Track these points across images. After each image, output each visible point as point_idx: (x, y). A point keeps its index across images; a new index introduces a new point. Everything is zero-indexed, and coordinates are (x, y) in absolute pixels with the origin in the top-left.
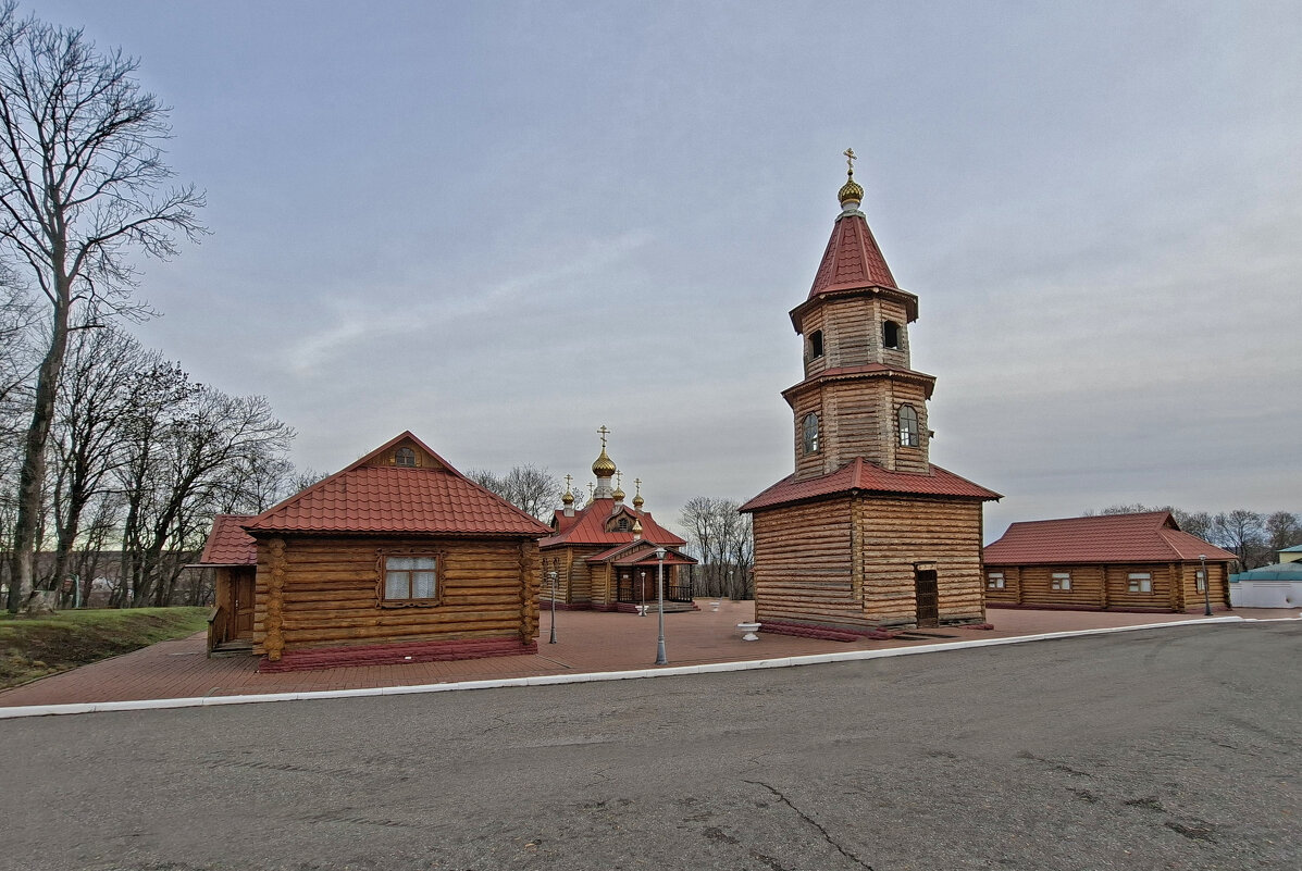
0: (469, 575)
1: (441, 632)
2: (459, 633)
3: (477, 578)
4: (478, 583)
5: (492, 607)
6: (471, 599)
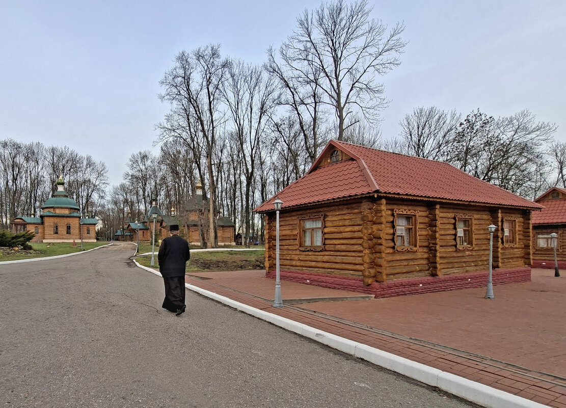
0: (336, 230)
1: (324, 268)
2: (333, 270)
3: (341, 232)
4: (340, 236)
5: (349, 254)
6: (338, 247)
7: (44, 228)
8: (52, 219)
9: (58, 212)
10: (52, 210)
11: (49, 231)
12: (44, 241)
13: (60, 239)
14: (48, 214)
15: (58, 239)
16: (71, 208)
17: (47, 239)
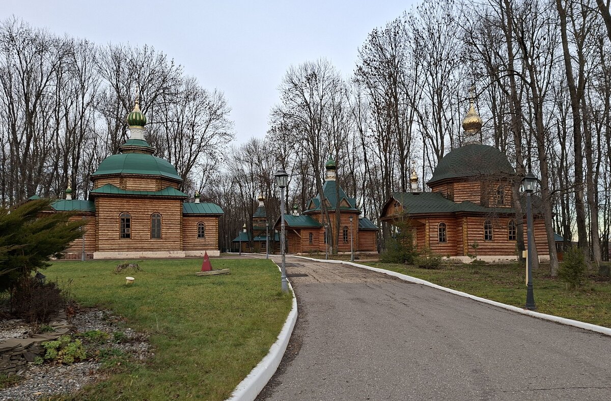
7: (96, 224)
8: (116, 203)
9: (131, 185)
10: (116, 182)
11: (109, 230)
12: (97, 255)
13: (136, 249)
14: (108, 191)
15: (129, 249)
16: (163, 179)
17: (104, 250)
